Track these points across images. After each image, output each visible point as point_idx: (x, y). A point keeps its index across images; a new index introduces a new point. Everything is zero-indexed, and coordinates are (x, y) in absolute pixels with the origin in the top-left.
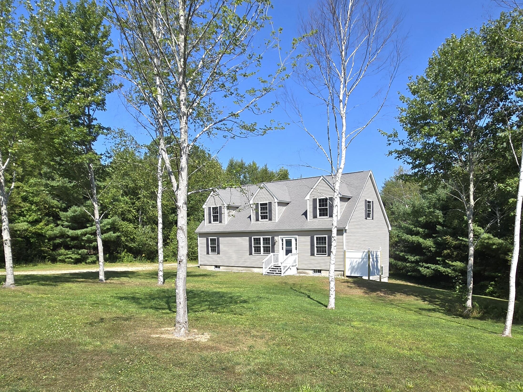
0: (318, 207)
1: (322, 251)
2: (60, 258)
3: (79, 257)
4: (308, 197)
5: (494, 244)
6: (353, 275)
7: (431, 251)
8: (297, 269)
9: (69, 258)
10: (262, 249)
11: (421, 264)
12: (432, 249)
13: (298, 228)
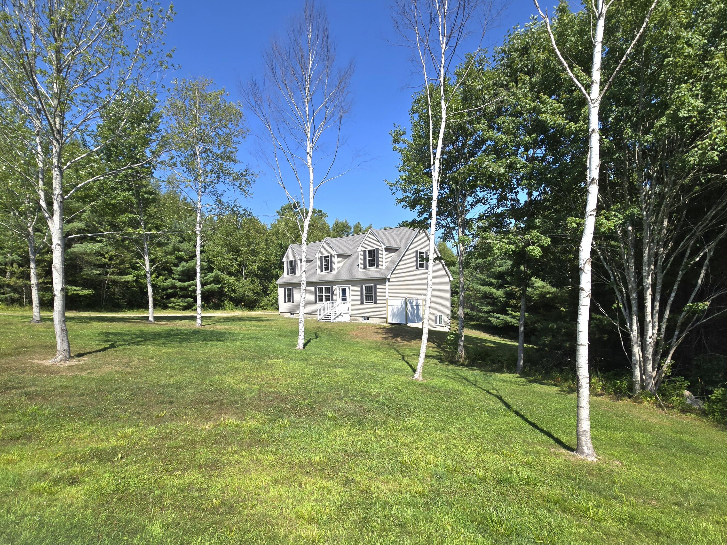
0: (367, 258)
1: (369, 299)
2: (170, 305)
3: (186, 304)
4: (359, 249)
5: (549, 293)
6: (394, 322)
7: (500, 301)
8: (351, 316)
9: (177, 305)
10: (324, 298)
11: (492, 314)
12: (501, 299)
13: (350, 278)
